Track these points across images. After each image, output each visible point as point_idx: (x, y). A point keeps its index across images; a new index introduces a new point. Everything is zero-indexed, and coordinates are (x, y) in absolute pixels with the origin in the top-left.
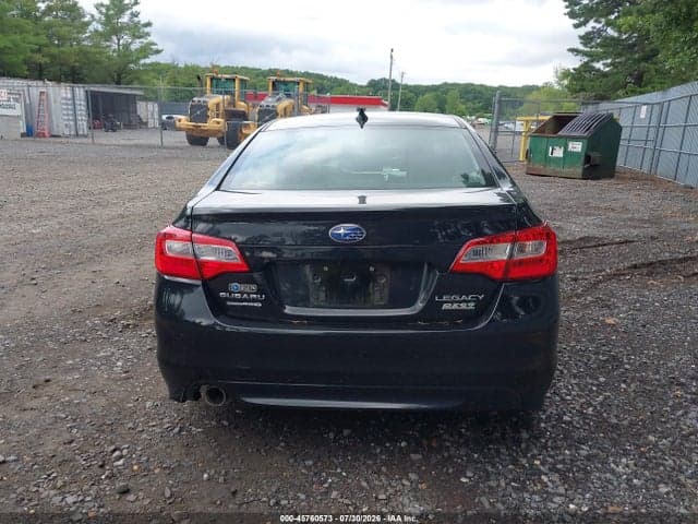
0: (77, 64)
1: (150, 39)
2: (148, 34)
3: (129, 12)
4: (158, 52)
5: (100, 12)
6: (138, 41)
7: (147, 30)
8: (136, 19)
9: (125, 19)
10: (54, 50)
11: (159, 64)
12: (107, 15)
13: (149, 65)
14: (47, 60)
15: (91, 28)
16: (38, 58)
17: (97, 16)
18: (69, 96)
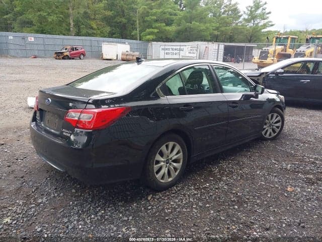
0: (231, 34)
1: (269, 20)
2: (268, 17)
3: (261, 8)
4: (272, 25)
5: (248, 10)
6: (263, 21)
7: (267, 15)
8: (264, 11)
9: (259, 11)
10: (223, 29)
11: (271, 31)
12: (251, 11)
13: (266, 32)
14: (219, 33)
15: (242, 17)
16: (216, 33)
17: (246, 11)
18: (217, 48)
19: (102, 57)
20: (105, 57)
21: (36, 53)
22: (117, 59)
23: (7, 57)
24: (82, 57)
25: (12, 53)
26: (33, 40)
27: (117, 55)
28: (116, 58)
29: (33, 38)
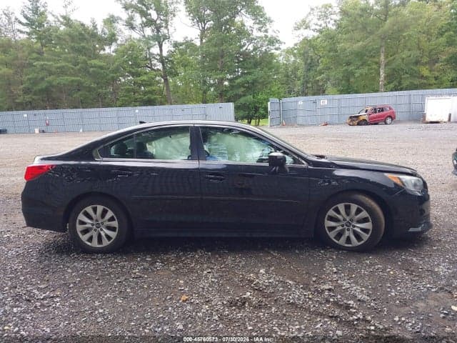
19: (425, 119)
20: (429, 118)
21: (328, 119)
22: (449, 120)
23: (292, 126)
24: (389, 120)
25: (300, 120)
26: (326, 103)
27: (450, 115)
28: (446, 120)
29: (326, 101)
